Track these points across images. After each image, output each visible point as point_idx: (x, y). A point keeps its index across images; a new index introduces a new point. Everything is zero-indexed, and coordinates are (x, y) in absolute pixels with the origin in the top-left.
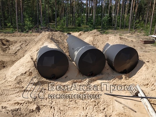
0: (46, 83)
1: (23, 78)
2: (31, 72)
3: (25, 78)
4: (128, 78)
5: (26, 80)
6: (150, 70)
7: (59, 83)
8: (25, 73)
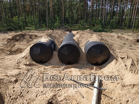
0: (35, 65)
1: (22, 60)
2: (27, 57)
3: (23, 60)
4: (98, 69)
5: (23, 61)
6: (117, 66)
7: (43, 66)
8: (24, 57)
